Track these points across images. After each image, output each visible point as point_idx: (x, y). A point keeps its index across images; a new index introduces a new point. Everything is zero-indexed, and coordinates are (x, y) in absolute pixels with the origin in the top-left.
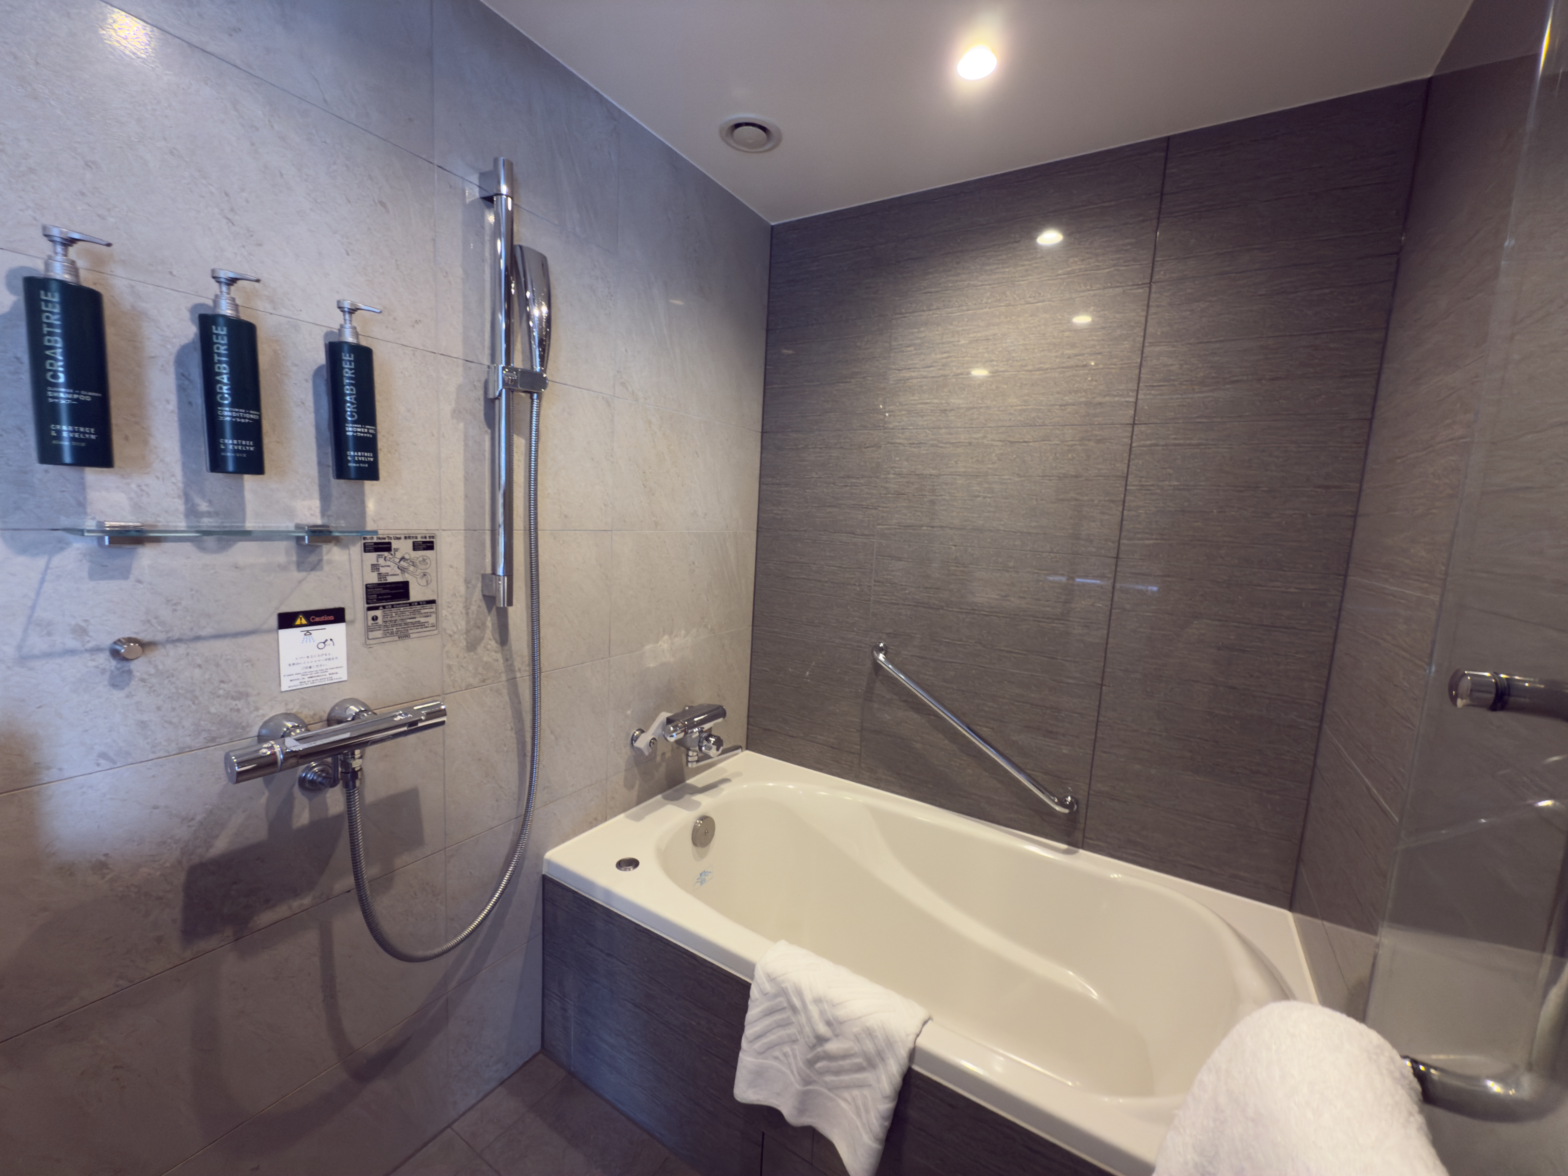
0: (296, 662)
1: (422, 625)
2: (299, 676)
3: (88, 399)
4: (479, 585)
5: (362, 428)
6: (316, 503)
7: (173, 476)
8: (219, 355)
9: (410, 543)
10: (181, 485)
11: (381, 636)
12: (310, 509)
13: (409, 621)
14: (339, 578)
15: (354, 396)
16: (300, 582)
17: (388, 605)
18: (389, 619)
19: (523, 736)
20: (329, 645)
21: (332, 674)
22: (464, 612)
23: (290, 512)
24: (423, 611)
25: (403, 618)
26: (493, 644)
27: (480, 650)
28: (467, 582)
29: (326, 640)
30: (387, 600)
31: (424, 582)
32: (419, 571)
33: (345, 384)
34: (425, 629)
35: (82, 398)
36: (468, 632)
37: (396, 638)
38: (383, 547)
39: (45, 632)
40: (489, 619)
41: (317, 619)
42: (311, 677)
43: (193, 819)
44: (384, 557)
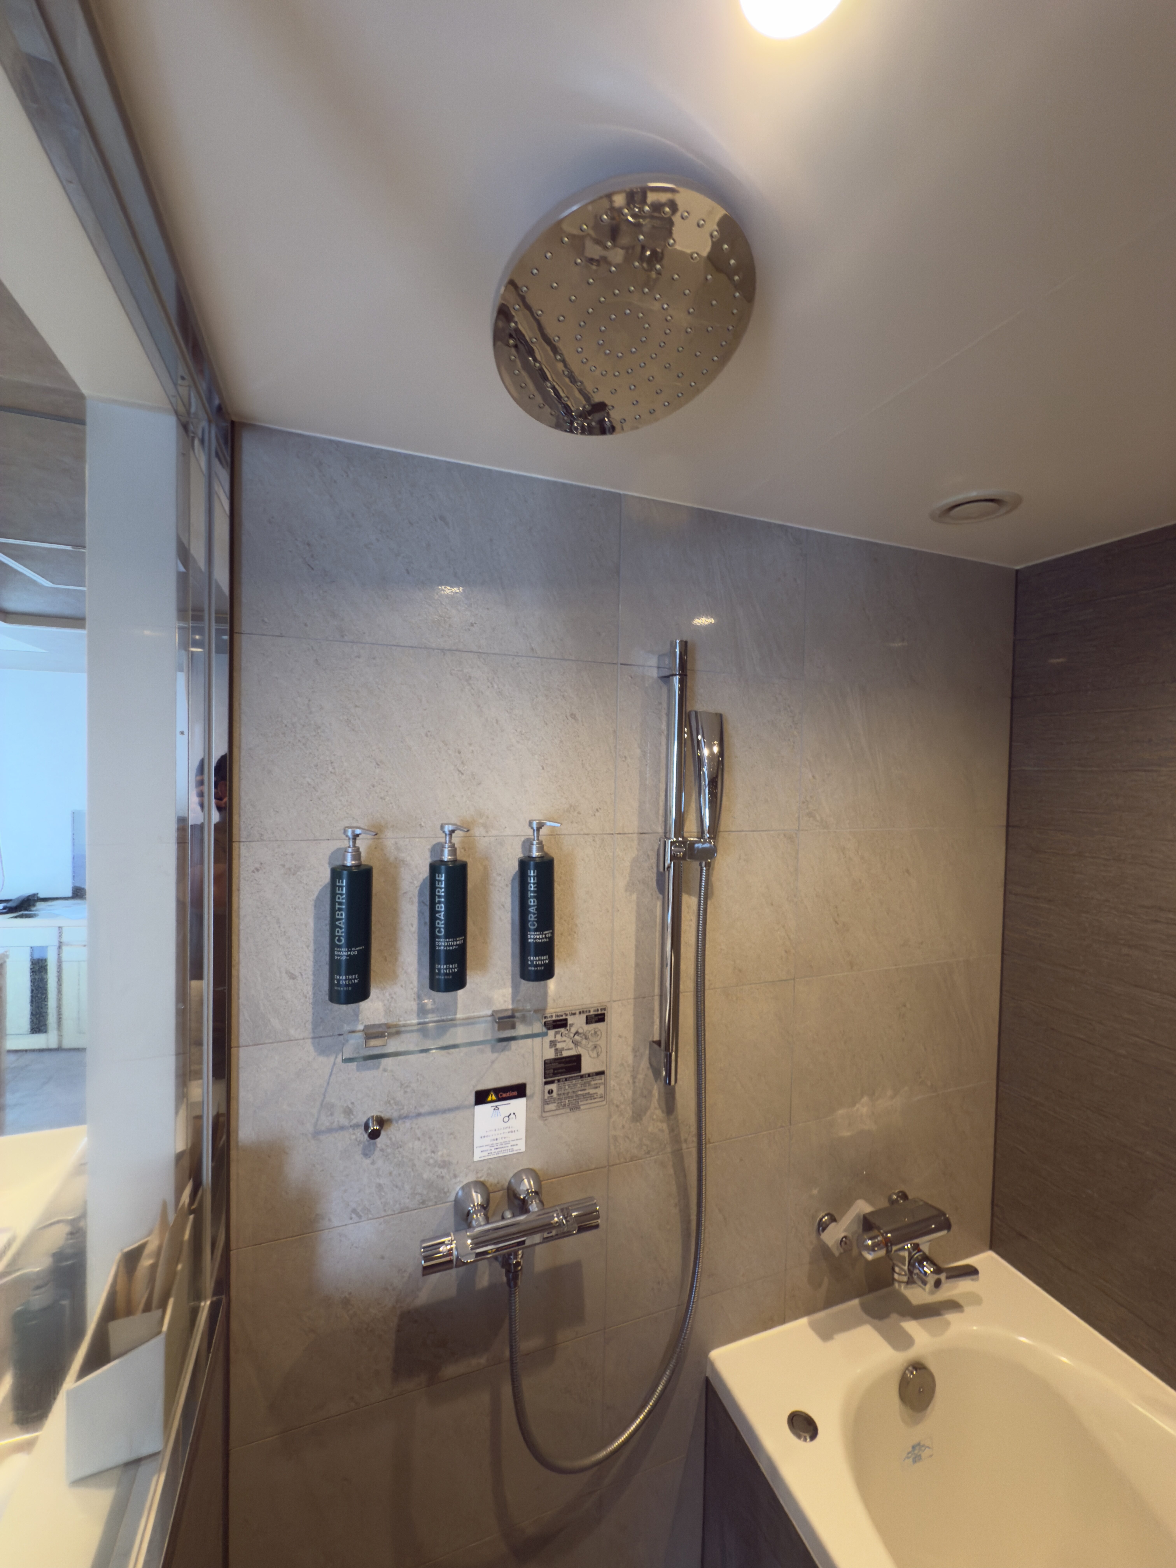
0: (485, 1135)
1: (591, 1096)
2: (488, 1148)
3: (356, 953)
4: (647, 1052)
5: (540, 934)
6: (508, 991)
7: (412, 983)
8: (440, 897)
9: (583, 1017)
10: (416, 990)
11: (554, 1108)
12: (504, 996)
13: (580, 1093)
14: (523, 1056)
15: (536, 907)
16: (493, 1062)
17: (562, 1079)
18: (563, 1092)
19: (689, 1215)
20: (512, 1118)
21: (514, 1145)
22: (631, 1081)
23: (489, 1001)
24: (593, 1083)
25: (575, 1090)
26: (659, 1113)
27: (645, 1119)
28: (635, 1050)
29: (510, 1114)
30: (562, 1074)
31: (594, 1054)
32: (591, 1044)
33: (529, 897)
34: (593, 1101)
35: (352, 953)
36: (634, 1101)
37: (568, 1110)
38: (560, 1024)
39: (329, 1113)
40: (655, 1087)
41: (504, 1095)
42: (497, 1149)
43: (405, 1271)
44: (560, 1033)
